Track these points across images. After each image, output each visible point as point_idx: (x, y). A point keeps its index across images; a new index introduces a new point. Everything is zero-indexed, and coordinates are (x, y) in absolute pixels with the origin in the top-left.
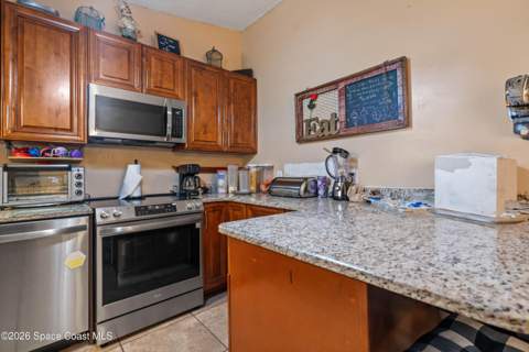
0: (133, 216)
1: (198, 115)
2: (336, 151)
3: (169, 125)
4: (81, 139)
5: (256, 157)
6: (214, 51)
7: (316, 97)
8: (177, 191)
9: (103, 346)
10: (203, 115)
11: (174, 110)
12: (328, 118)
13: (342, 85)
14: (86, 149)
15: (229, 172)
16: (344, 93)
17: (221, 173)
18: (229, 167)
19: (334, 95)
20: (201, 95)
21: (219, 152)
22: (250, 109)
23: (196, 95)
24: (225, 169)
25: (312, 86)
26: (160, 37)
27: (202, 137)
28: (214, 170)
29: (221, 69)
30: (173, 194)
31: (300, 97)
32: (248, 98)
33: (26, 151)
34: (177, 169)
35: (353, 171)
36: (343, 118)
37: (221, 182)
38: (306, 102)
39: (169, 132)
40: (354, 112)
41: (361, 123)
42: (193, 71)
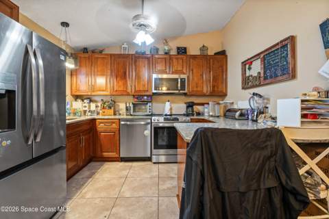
0: (163, 121)
1: (193, 79)
2: (254, 94)
3: (179, 85)
4: (151, 93)
5: (227, 98)
6: (204, 46)
7: (251, 62)
8: (185, 113)
9: (154, 163)
10: (196, 79)
11: (181, 79)
12: (256, 75)
13: (262, 56)
14: (153, 97)
15: (210, 105)
16: (264, 60)
17: (206, 106)
18: (210, 103)
19: (259, 62)
20: (194, 71)
21: (204, 95)
22: (223, 72)
23: (192, 71)
24: (208, 104)
25: (249, 57)
26: (178, 48)
27: (195, 89)
28: (203, 104)
29: (207, 55)
30: (184, 115)
31: (244, 64)
32: (222, 67)
33: (137, 98)
34: (186, 103)
35: (268, 106)
36: (262, 75)
37: (206, 110)
38: (247, 66)
39: (179, 88)
40: (268, 71)
41: (271, 77)
42: (191, 60)
